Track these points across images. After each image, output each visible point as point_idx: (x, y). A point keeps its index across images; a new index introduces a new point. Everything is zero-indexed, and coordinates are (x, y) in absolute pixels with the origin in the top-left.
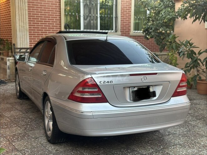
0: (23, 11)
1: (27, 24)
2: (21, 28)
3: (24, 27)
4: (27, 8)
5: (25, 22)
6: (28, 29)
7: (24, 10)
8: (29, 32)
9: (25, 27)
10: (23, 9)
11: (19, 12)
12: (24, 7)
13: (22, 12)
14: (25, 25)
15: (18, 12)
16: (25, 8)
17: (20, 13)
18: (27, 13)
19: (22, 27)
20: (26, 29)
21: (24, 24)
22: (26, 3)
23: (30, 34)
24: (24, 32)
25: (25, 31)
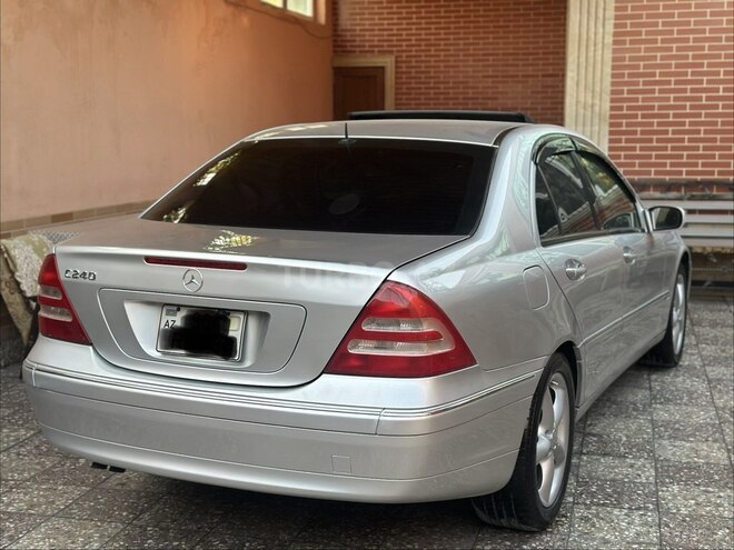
0: (595, 51)
1: (603, 95)
2: (582, 111)
3: (593, 106)
4: (609, 39)
5: (598, 89)
6: (608, 113)
7: (600, 46)
8: (611, 125)
9: (597, 109)
10: (595, 45)
11: (579, 57)
12: (600, 36)
13: (591, 54)
14: (597, 102)
15: (576, 55)
16: (603, 38)
17: (583, 59)
18: (609, 55)
19: (585, 108)
20: (600, 115)
21: (593, 97)
22: (607, 22)
23: (611, 133)
24: (592, 126)
25: (596, 121)
